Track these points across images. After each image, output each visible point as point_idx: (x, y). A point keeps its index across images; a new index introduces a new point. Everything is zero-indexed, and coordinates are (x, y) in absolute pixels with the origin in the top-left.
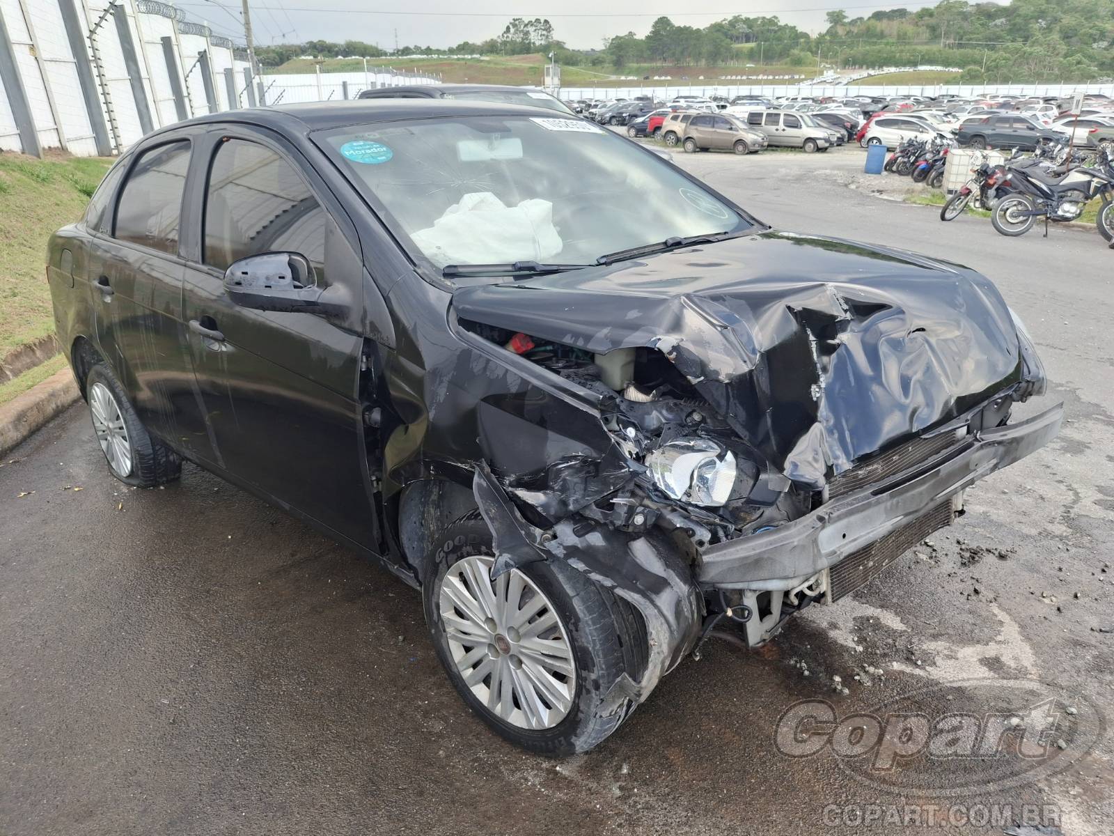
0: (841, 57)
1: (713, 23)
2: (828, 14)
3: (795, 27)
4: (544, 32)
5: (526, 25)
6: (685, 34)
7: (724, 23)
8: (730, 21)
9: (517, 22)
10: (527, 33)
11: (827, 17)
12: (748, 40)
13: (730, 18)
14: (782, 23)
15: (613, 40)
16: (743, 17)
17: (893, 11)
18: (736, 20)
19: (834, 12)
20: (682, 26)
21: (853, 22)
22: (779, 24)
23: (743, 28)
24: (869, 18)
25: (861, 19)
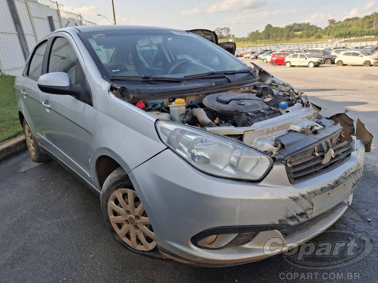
0: (335, 35)
1: (286, 26)
2: (329, 21)
3: (316, 26)
4: (227, 32)
5: (221, 30)
6: (277, 29)
7: (290, 25)
8: (292, 25)
9: (218, 29)
10: (221, 33)
11: (328, 22)
12: (299, 31)
13: (292, 24)
14: (311, 25)
15: (251, 33)
16: (297, 23)
17: (353, 18)
18: (295, 24)
19: (331, 20)
20: (276, 27)
21: (338, 23)
22: (310, 25)
23: (297, 27)
24: (344, 21)
25: (341, 22)
